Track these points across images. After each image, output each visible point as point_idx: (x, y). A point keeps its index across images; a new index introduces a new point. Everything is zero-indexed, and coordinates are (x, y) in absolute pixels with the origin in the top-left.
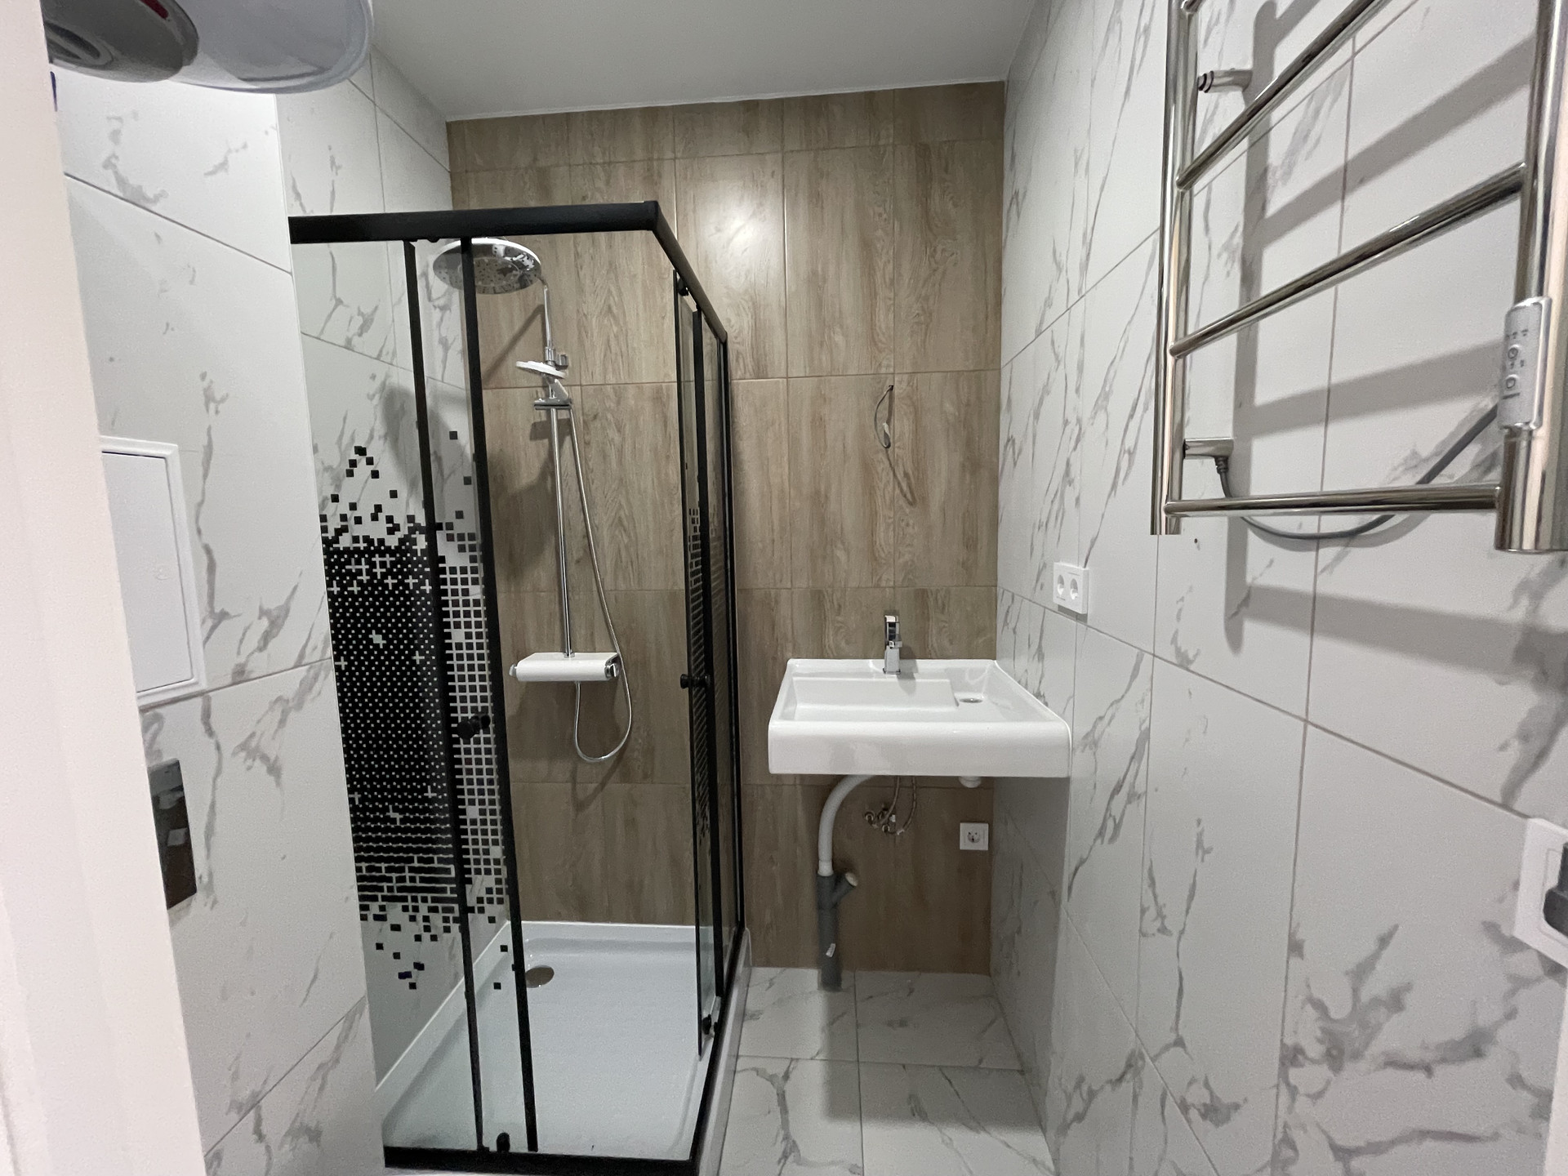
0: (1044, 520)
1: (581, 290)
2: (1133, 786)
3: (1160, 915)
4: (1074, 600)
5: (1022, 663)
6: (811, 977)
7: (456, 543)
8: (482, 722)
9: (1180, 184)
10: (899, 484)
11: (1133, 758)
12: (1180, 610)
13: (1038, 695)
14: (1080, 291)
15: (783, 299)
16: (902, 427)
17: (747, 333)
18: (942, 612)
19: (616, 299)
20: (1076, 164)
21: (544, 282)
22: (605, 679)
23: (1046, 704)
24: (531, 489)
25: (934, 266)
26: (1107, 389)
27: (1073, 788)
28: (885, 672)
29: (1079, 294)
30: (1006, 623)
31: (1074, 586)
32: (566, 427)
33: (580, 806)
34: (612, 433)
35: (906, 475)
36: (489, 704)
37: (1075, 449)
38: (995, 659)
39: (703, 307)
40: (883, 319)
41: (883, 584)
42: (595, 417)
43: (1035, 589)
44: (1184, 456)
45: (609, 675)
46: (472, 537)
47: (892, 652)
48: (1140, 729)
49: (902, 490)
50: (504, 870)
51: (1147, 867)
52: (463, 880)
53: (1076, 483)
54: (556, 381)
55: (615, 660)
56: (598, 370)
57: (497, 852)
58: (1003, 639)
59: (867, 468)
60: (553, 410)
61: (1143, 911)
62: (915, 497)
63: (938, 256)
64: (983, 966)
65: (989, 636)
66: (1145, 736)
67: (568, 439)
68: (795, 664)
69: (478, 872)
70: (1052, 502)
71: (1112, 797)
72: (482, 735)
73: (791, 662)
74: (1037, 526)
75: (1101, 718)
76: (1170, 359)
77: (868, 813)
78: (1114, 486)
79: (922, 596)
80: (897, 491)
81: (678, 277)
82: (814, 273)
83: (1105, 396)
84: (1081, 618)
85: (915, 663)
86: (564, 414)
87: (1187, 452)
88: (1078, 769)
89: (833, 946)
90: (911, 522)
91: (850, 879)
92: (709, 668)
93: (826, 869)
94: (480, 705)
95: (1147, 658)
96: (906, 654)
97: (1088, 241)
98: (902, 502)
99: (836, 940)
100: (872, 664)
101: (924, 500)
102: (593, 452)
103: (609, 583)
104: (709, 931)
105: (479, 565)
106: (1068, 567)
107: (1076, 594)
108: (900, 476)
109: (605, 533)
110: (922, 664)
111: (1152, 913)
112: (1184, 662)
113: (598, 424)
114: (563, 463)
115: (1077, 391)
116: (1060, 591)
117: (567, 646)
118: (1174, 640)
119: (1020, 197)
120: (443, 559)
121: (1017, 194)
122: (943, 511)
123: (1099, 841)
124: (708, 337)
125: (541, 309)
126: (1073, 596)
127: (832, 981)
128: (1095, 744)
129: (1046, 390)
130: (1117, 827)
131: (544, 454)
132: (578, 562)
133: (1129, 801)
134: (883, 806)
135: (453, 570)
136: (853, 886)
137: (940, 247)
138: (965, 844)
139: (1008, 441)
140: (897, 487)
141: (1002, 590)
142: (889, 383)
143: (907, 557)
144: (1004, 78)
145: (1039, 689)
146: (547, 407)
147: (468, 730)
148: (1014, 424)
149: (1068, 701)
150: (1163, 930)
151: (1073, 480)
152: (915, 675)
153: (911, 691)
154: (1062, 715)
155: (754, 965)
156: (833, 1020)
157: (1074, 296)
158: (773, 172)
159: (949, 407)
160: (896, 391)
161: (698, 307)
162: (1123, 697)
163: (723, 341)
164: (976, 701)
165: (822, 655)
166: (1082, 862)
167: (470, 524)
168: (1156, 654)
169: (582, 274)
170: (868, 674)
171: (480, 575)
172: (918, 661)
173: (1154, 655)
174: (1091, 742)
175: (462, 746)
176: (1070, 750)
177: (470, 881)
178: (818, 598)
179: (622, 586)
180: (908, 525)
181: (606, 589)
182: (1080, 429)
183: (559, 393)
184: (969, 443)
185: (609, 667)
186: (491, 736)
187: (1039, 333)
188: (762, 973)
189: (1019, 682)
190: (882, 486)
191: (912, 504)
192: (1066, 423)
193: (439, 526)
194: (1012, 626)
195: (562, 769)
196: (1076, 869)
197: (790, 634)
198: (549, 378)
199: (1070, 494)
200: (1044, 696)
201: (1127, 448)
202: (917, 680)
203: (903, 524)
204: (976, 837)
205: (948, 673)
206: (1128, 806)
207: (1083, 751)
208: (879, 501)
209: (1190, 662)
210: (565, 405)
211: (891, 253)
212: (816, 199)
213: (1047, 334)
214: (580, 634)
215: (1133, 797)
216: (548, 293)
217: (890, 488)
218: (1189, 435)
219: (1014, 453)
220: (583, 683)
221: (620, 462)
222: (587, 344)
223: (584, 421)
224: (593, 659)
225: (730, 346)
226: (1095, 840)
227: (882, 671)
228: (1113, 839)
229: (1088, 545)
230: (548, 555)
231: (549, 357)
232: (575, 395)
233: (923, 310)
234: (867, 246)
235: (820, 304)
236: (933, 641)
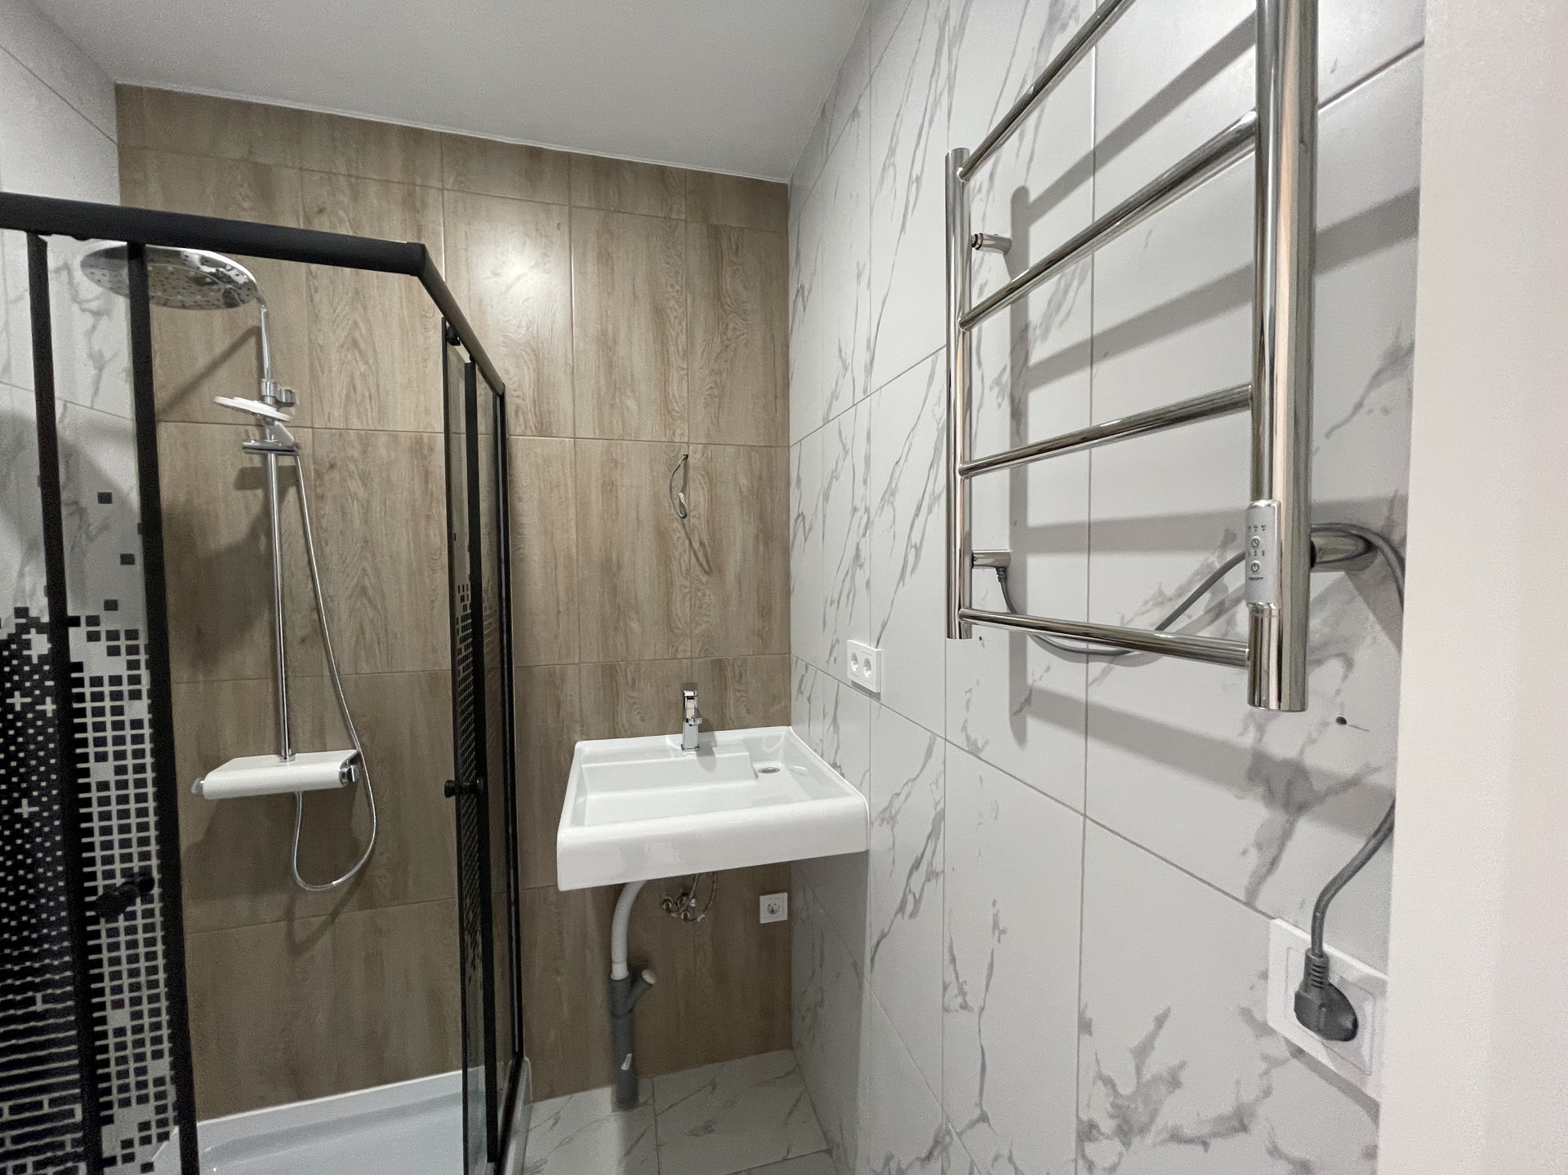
0: (836, 597)
1: (315, 318)
2: (931, 864)
3: (963, 993)
4: (867, 678)
5: (819, 729)
6: (604, 1097)
7: (103, 644)
8: (140, 884)
9: (962, 324)
10: (695, 553)
11: (929, 837)
12: (969, 701)
13: (834, 766)
14: (865, 391)
15: (570, 356)
16: (697, 498)
17: (529, 391)
18: (740, 682)
19: (363, 330)
20: (859, 276)
21: (260, 301)
22: (340, 786)
23: (843, 775)
24: (234, 550)
25: (726, 342)
26: (893, 486)
27: (872, 860)
28: (683, 749)
29: (864, 394)
30: (800, 691)
31: (868, 664)
32: (290, 477)
33: (296, 949)
34: (355, 485)
35: (702, 544)
36: (154, 862)
37: (864, 535)
38: (789, 725)
39: (478, 358)
40: (677, 389)
41: (680, 655)
42: (332, 466)
43: (828, 662)
44: (973, 566)
45: (345, 780)
46: (132, 634)
47: (691, 730)
48: (935, 809)
49: (698, 559)
50: (171, 1090)
51: (947, 944)
53: (867, 566)
54: (276, 423)
55: (354, 760)
56: (337, 412)
57: (161, 1068)
58: (798, 706)
59: (661, 534)
60: (272, 457)
61: (945, 987)
62: (712, 566)
63: (730, 333)
65: (783, 704)
66: (940, 817)
67: (292, 491)
68: (583, 747)
69: (126, 1103)
70: (843, 582)
71: (911, 873)
72: (138, 907)
73: (579, 745)
74: (829, 600)
75: (898, 795)
76: (959, 477)
77: (665, 901)
78: (902, 576)
79: (719, 666)
80: (693, 560)
81: (447, 324)
82: (604, 333)
83: (890, 493)
84: (876, 696)
85: (714, 736)
86: (287, 461)
87: (975, 563)
88: (877, 842)
89: (630, 1055)
90: (707, 593)
91: (648, 977)
92: (481, 770)
93: (620, 971)
94: (136, 865)
95: (940, 742)
96: (706, 727)
97: (872, 347)
98: (698, 571)
99: (633, 1051)
100: (670, 741)
101: (721, 572)
102: (328, 508)
103: (346, 667)
104: (479, 1072)
105: (144, 673)
106: (861, 645)
107: (869, 673)
108: (696, 545)
109: (343, 608)
110: (721, 736)
111: (953, 990)
112: (975, 751)
113: (336, 474)
114: (285, 517)
115: (865, 482)
116: (854, 667)
117: (284, 744)
118: (964, 728)
119: (806, 293)
120: (79, 667)
121: (802, 287)
122: (739, 581)
123: (900, 916)
124: (483, 390)
125: (256, 332)
126: (867, 674)
127: (627, 1100)
128: (893, 818)
129: (834, 476)
130: (917, 902)
131: (256, 508)
132: (303, 641)
133: (928, 879)
134: (681, 890)
135: (97, 681)
136: (651, 985)
137: (731, 326)
138: (765, 918)
139: (799, 516)
140: (693, 556)
141: (795, 659)
142: (682, 453)
143: (704, 626)
144: (786, 181)
145: (835, 759)
146: (263, 451)
148: (803, 499)
149: (864, 775)
150: (964, 1006)
151: (863, 564)
152: (714, 749)
153: (710, 768)
154: (859, 787)
156: (630, 1148)
157: (859, 395)
158: (559, 225)
159: (744, 481)
160: (691, 460)
161: (472, 358)
162: (918, 776)
163: (500, 393)
164: (774, 771)
165: (614, 734)
166: (883, 936)
168: (948, 738)
169: (317, 298)
170: (664, 752)
171: (145, 686)
172: (717, 733)
173: (946, 739)
174: (888, 817)
176: (868, 823)
179: (365, 669)
180: (704, 595)
181: (342, 673)
182: (869, 518)
183: (279, 433)
184: (761, 517)
185: (346, 770)
187: (826, 421)
188: (544, 1109)
189: (815, 751)
190: (676, 554)
191: (708, 573)
192: (855, 510)
193: (75, 622)
194: (806, 694)
196: (878, 943)
197: (577, 716)
198: (265, 420)
199: (861, 577)
200: (840, 767)
201: (913, 543)
202: (717, 756)
203: (700, 594)
204: (775, 908)
205: (747, 744)
206: (927, 884)
207: (880, 825)
208: (675, 568)
209: (980, 750)
210: (290, 451)
211: (684, 324)
212: (605, 259)
213: (833, 425)
214: (304, 727)
215: (932, 875)
216: (267, 315)
217: (686, 557)
218: (977, 547)
219: (804, 528)
220: (306, 794)
221: (366, 521)
222: (323, 380)
223: (317, 471)
224: (323, 761)
225: (508, 399)
226: (896, 915)
227: (680, 748)
228: (913, 915)
229: (879, 629)
230: (259, 635)
231: (267, 389)
232: (305, 438)
233: (716, 383)
234: (658, 313)
236: (731, 711)
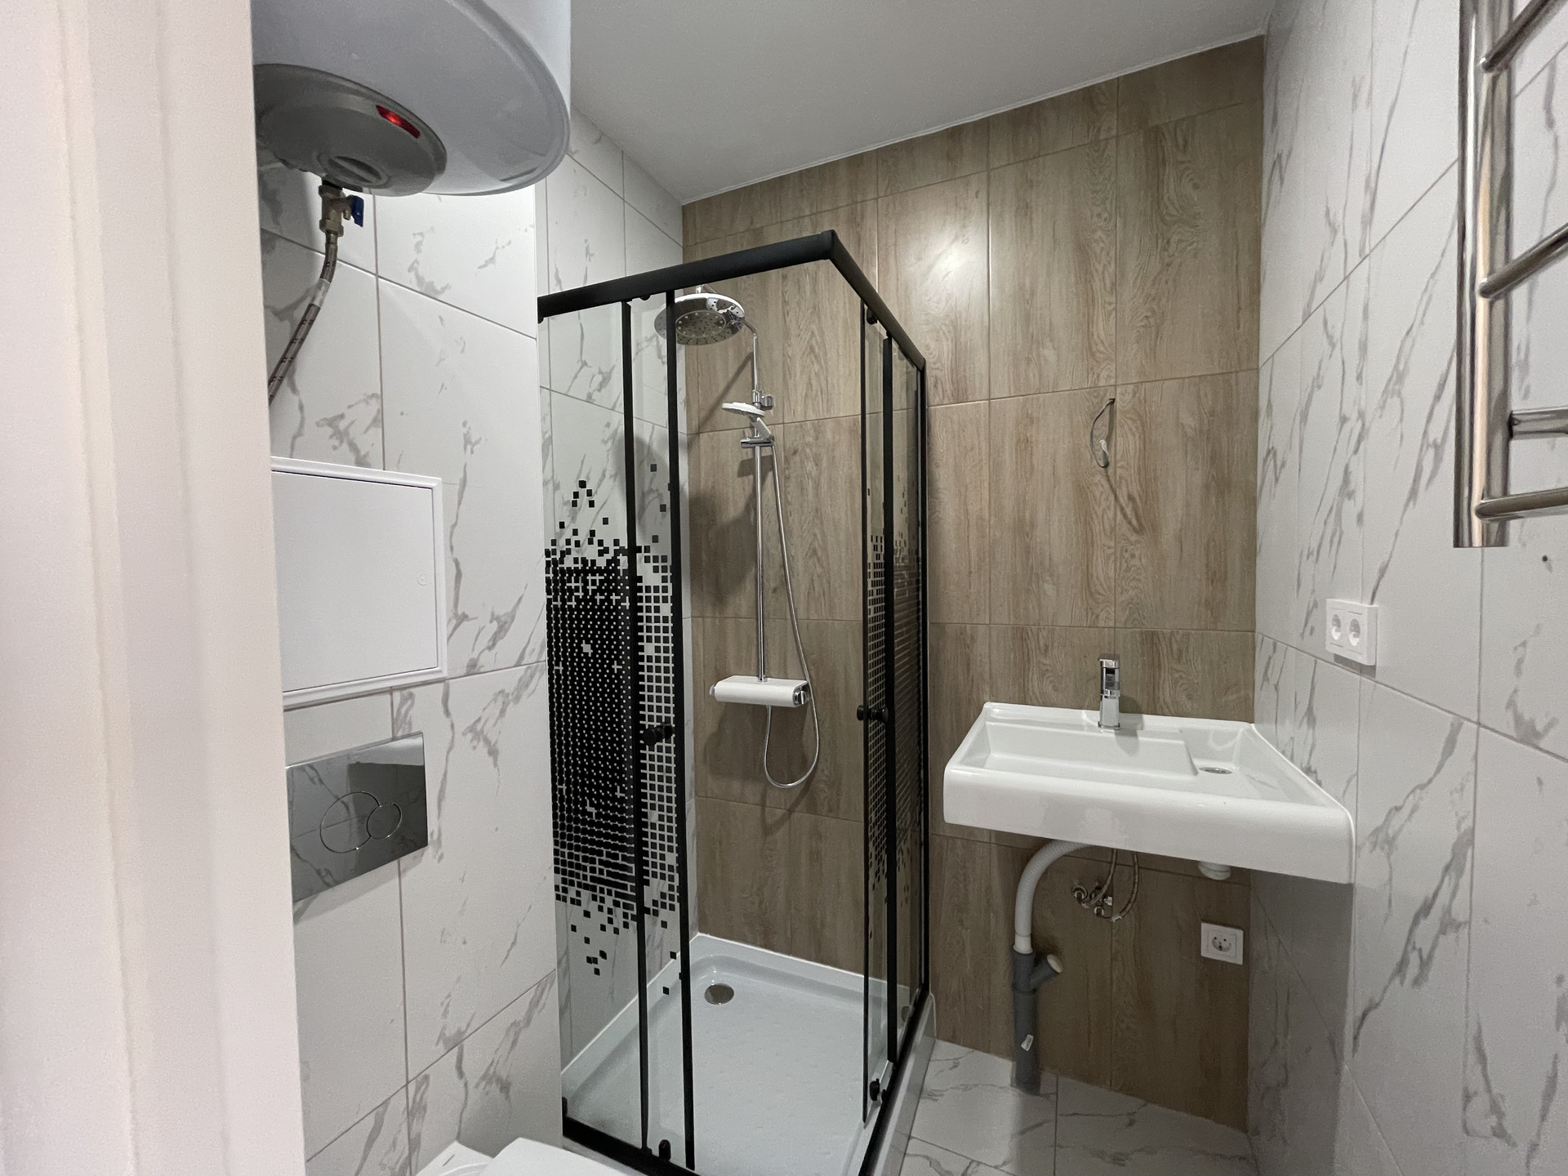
0: (1315, 546)
1: (787, 335)
2: (1448, 911)
3: (1495, 1109)
4: (1356, 647)
5: (1287, 729)
6: (1003, 1069)
7: (652, 564)
8: (665, 732)
9: (1489, 67)
10: (1122, 509)
11: (1447, 869)
12: (1520, 662)
13: (1308, 771)
14: (1361, 251)
15: (986, 319)
16: (1127, 443)
17: (946, 361)
18: (1179, 660)
19: (818, 338)
20: (1355, 97)
21: (753, 330)
22: (794, 706)
23: (1319, 783)
24: (737, 522)
25: (1167, 260)
26: (1401, 367)
27: (1358, 899)
28: (1100, 726)
29: (1360, 255)
30: (1266, 678)
31: (1356, 628)
32: (768, 464)
33: (767, 830)
34: (810, 466)
35: (1131, 498)
36: (672, 715)
37: (1356, 451)
38: (1251, 721)
40: (1103, 329)
41: (1101, 624)
42: (795, 452)
43: (1302, 635)
44: (1511, 435)
45: (797, 702)
46: (664, 559)
47: (1111, 703)
48: (1458, 827)
49: (1125, 515)
50: (677, 876)
51: (1473, 1030)
52: (641, 882)
53: (1359, 496)
54: (759, 419)
55: (805, 688)
56: (799, 408)
58: (1263, 697)
59: (1081, 491)
60: (758, 448)
61: (1468, 1097)
62: (1144, 523)
63: (1172, 249)
64: (1237, 1116)
65: (1242, 693)
66: (1466, 840)
67: (770, 474)
68: (993, 709)
69: (655, 875)
70: (1325, 523)
71: (1416, 922)
72: (664, 744)
73: (987, 706)
74: (1305, 553)
75: (1398, 809)
76: (1482, 303)
77: (1077, 889)
78: (1413, 493)
79: (1151, 640)
80: (1120, 516)
81: (866, 307)
82: (1021, 287)
83: (1399, 376)
84: (1368, 671)
85: (1141, 718)
86: (767, 451)
87: (1516, 428)
88: (1367, 875)
89: (1030, 1037)
90: (1137, 554)
91: (1052, 962)
92: (890, 701)
93: (1023, 945)
95: (1469, 728)
96: (1128, 706)
97: (1373, 185)
98: (1125, 528)
99: (1035, 1032)
100: (1086, 716)
101: (1155, 528)
102: (792, 486)
103: (802, 614)
104: (880, 985)
105: (669, 585)
106: (1349, 605)
107: (1358, 640)
108: (1123, 500)
109: (800, 565)
110: (1150, 721)
111: (1480, 1103)
112: (1529, 735)
113: (797, 458)
114: (766, 498)
115: (1359, 377)
116: (1336, 636)
117: (762, 671)
118: (1511, 704)
119: (1284, 163)
121: (1279, 156)
122: (1180, 542)
123: (1397, 981)
124: (900, 365)
125: (750, 357)
126: (1354, 642)
127: (1029, 1080)
128: (1390, 842)
129: (1317, 383)
130: (1425, 964)
131: (749, 490)
132: (775, 590)
133: (1443, 931)
134: (1097, 884)
135: (648, 589)
136: (1058, 973)
137: (1175, 238)
138: (1208, 951)
139: (1269, 452)
140: (1119, 513)
141: (1260, 636)
142: (1110, 396)
143: (1132, 593)
144: (1263, 32)
145: (1308, 763)
146: (751, 445)
147: (654, 736)
148: (1274, 432)
149: (1349, 782)
150: (1500, 1133)
151: (1353, 492)
152: (1138, 732)
153: (1133, 750)
154: (1341, 799)
155: (938, 1038)
156: (1026, 1130)
157: (1354, 258)
158: (977, 193)
159: (1189, 421)
160: (1118, 404)
161: (888, 334)
162: (1430, 781)
163: (921, 368)
164: (1224, 772)
165: (1024, 701)
166: (1372, 1006)
167: (664, 548)
168: (1483, 721)
169: (788, 320)
170: (1079, 727)
171: (670, 594)
172: (1145, 717)
173: (1479, 724)
174: (1384, 840)
175: (647, 752)
176: (1350, 846)
177: (647, 883)
178: (1021, 635)
179: (814, 616)
180: (1133, 556)
181: (799, 618)
182: (1363, 425)
183: (761, 430)
184: (1214, 459)
185: (797, 694)
186: (673, 745)
187: (1307, 316)
188: (945, 1050)
189: (1283, 753)
190: (1099, 511)
191: (1139, 531)
192: (1344, 420)
193: (639, 550)
194: (1273, 681)
195: (752, 792)
196: (1364, 1015)
197: (987, 676)
198: (753, 417)
199: (1350, 509)
200: (1315, 772)
201: (1431, 440)
202: (1141, 739)
203: (1127, 555)
204: (1224, 945)
205: (1182, 733)
206: (1442, 939)
207: (1371, 851)
208: (1097, 528)
209: (1538, 735)
210: (768, 442)
211: (1112, 253)
212: (1024, 210)
213: (1316, 319)
214: (774, 661)
215: (1449, 925)
216: (757, 339)
217: (1111, 514)
218: (1517, 406)
219: (1275, 466)
220: (773, 708)
221: (817, 495)
222: (791, 385)
223: (786, 457)
224: (784, 685)
225: (928, 372)
226: (1391, 979)
227: (1097, 725)
228: (1417, 982)
229: (1376, 575)
230: (749, 585)
231: (756, 399)
232: (778, 432)
233: (1153, 312)
234: (1083, 252)
235: (1027, 318)
236: (1166, 693)
